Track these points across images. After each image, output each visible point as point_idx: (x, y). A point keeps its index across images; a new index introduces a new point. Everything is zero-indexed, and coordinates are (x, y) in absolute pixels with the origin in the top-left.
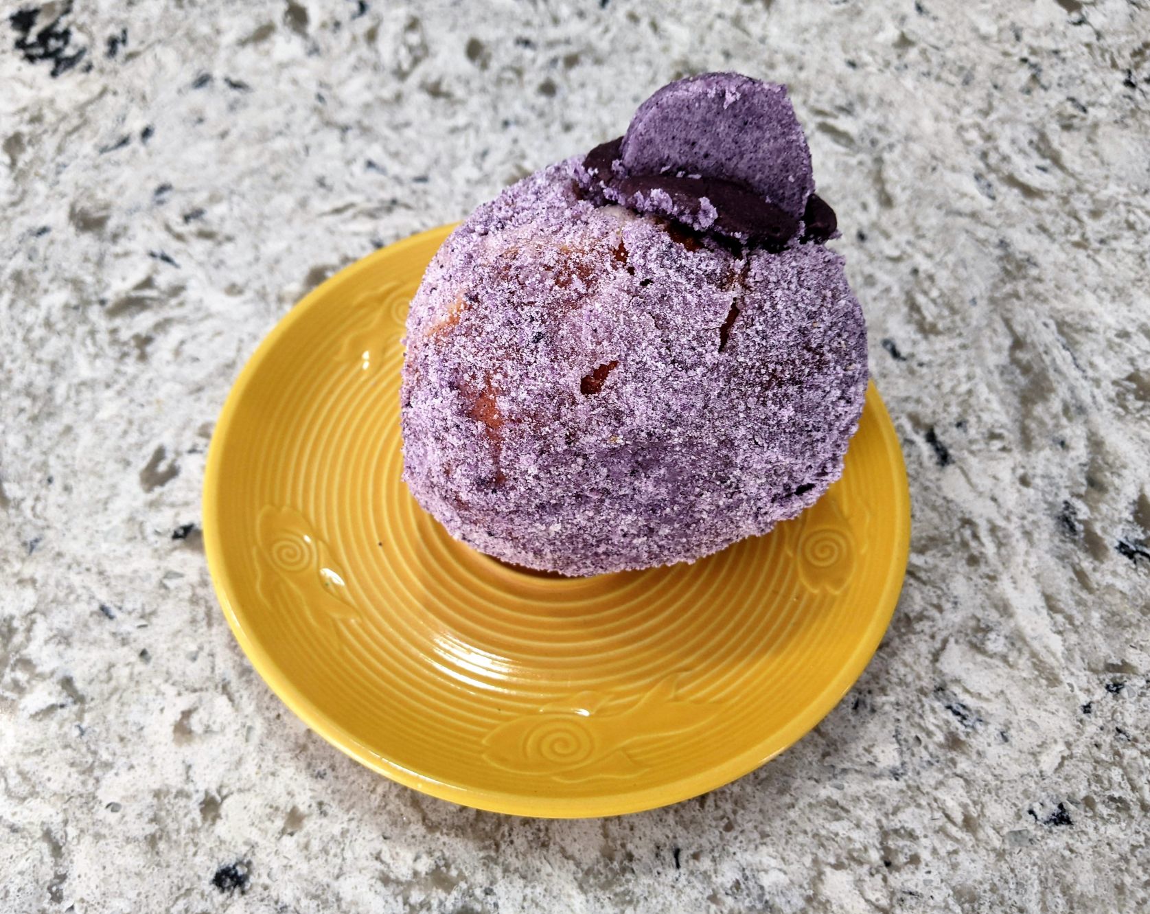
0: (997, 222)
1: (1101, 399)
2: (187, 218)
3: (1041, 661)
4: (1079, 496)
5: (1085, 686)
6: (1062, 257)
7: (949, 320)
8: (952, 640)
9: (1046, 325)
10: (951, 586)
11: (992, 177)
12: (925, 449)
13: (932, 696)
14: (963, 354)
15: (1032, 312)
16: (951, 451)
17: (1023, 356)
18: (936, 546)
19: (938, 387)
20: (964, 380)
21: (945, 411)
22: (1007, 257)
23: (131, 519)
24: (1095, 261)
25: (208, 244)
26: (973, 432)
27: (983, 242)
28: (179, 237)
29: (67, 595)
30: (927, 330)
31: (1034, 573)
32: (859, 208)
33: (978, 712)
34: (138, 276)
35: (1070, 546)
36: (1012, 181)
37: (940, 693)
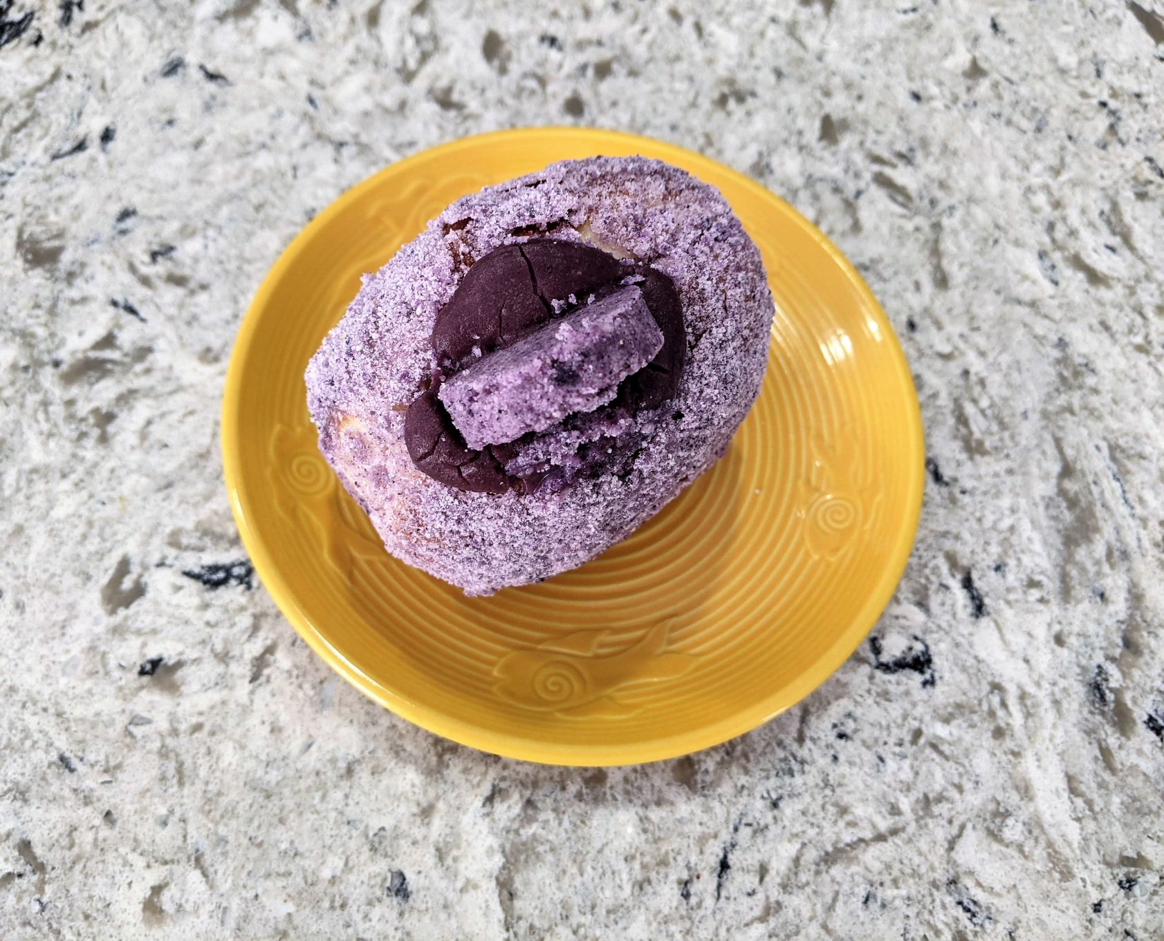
0: (1058, 315)
1: (1147, 544)
2: (154, 256)
3: (1056, 852)
4: (1113, 660)
5: (1098, 881)
6: (1122, 364)
7: (996, 437)
8: (969, 826)
9: (1098, 448)
10: (974, 762)
11: (1057, 256)
12: (960, 596)
13: (944, 889)
14: (1009, 480)
15: (1084, 432)
16: (987, 601)
17: (1071, 486)
18: (962, 714)
19: (979, 520)
20: (1007, 512)
21: (985, 550)
22: (1063, 361)
23: (92, 649)
24: (1156, 370)
25: (180, 292)
26: (1012, 578)
27: (1040, 339)
28: (145, 281)
29: (22, 741)
30: (973, 448)
31: (1059, 750)
32: (912, 287)
33: (988, 908)
34: (96, 332)
35: (1099, 718)
36: (1077, 262)
37: (953, 887)
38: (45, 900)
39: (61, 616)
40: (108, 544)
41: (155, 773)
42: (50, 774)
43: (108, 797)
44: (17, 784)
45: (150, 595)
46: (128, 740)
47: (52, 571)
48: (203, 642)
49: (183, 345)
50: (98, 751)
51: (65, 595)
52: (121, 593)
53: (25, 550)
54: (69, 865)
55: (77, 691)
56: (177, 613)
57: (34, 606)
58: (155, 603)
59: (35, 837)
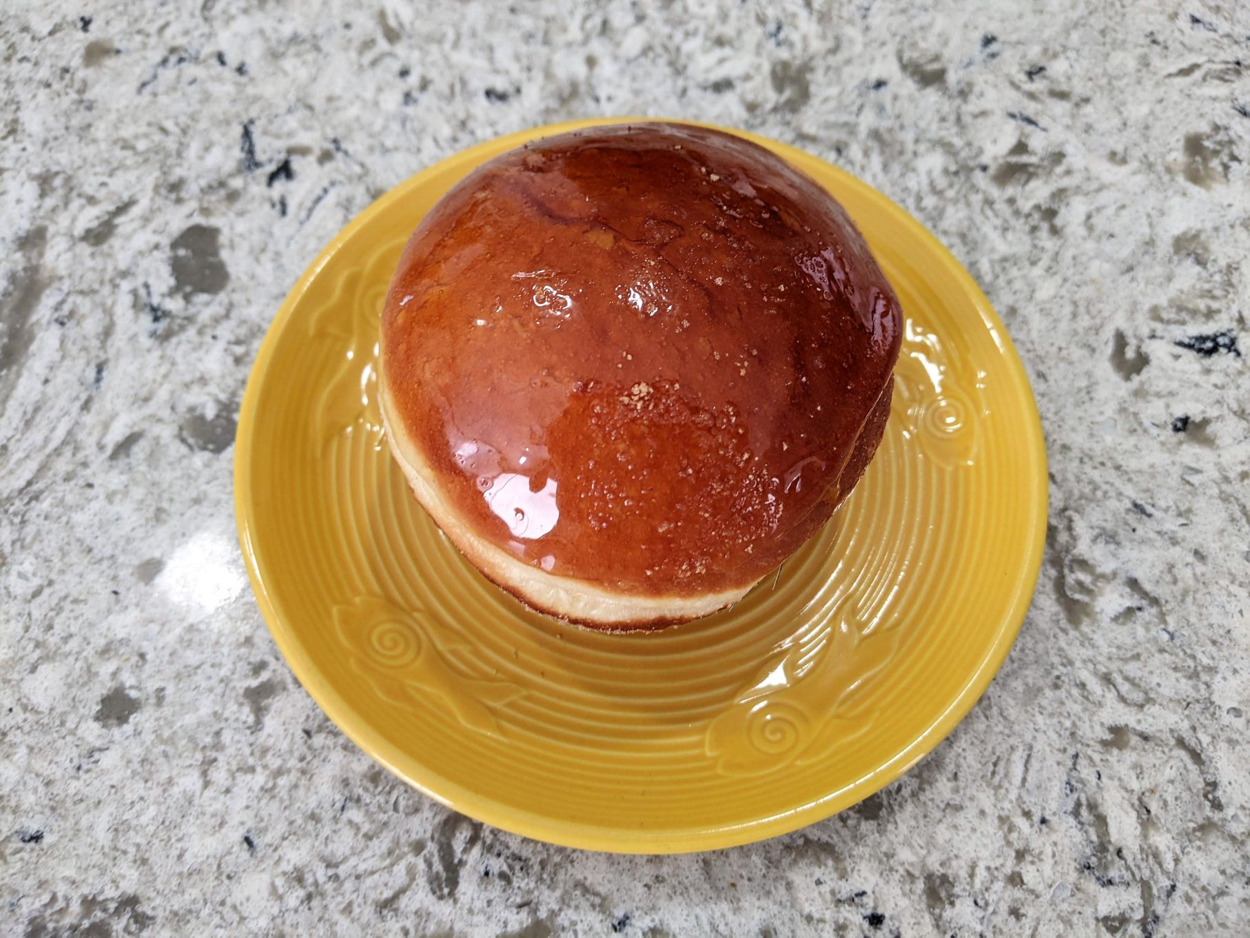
38: (1171, 629)
39: (1083, 383)
40: (1098, 321)
41: (1224, 515)
42: (1132, 519)
43: (1192, 537)
44: (1103, 529)
45: (1154, 362)
46: (1188, 487)
47: (1057, 345)
48: (1218, 402)
49: (1089, 150)
50: (1166, 498)
51: (1077, 365)
52: (1127, 361)
53: (1026, 327)
54: (1180, 598)
55: (1125, 447)
56: (1185, 377)
57: (1054, 375)
58: (1162, 369)
59: (1140, 574)
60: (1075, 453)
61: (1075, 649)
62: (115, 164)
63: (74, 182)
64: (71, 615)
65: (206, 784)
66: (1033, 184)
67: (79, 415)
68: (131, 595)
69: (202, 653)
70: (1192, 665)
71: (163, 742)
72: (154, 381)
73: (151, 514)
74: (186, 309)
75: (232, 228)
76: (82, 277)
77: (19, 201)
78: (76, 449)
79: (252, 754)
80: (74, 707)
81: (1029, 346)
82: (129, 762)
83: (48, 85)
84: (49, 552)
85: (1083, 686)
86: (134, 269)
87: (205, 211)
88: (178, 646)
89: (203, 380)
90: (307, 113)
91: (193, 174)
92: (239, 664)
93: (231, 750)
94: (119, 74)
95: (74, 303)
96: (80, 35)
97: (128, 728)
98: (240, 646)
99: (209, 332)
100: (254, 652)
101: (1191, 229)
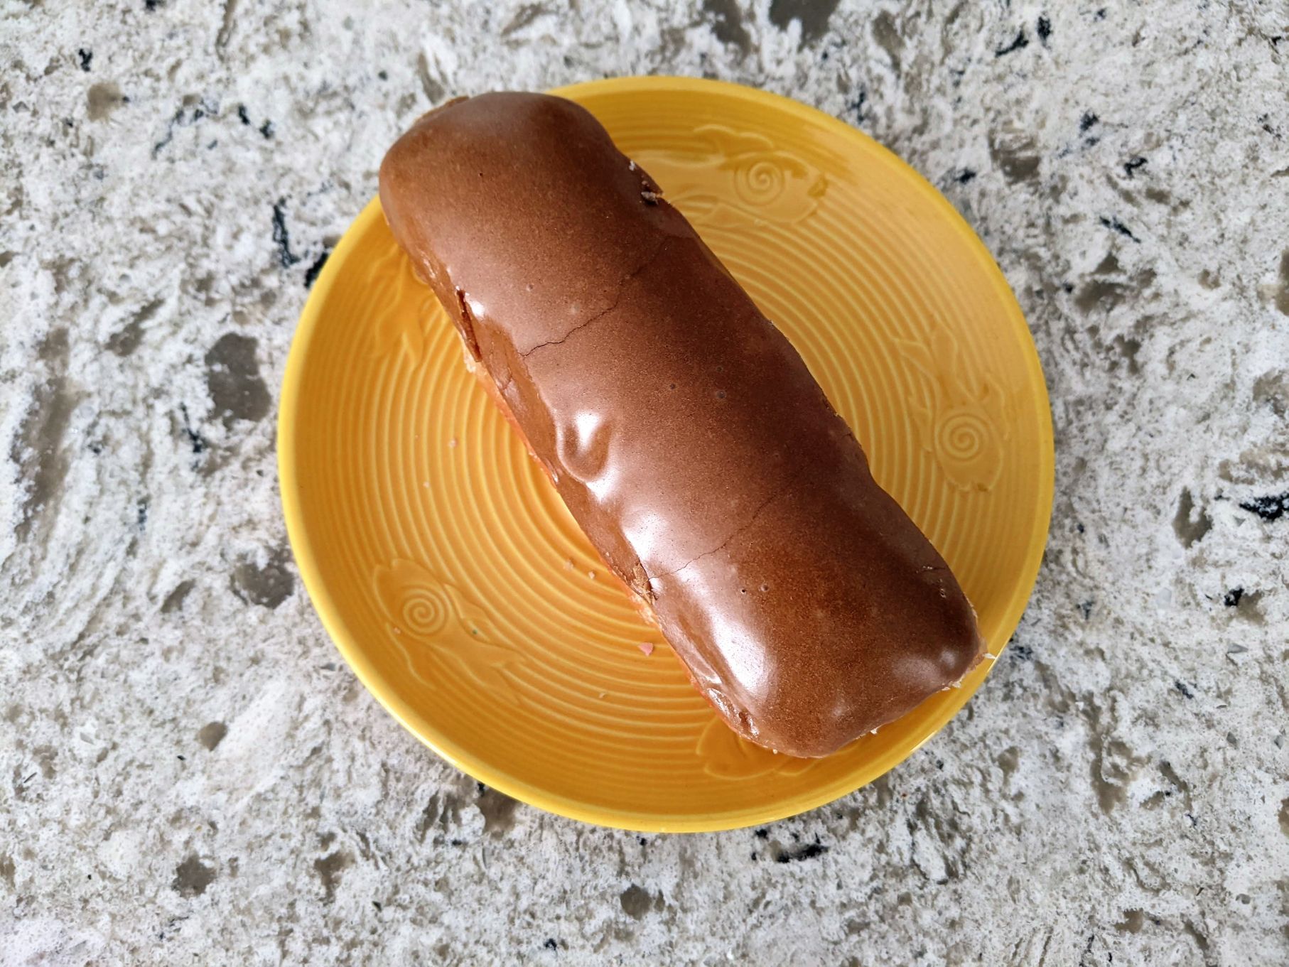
38: (1194, 815)
39: (1143, 549)
40: (1167, 477)
41: (1261, 697)
42: (1172, 699)
43: (1227, 720)
44: (1144, 710)
45: (1217, 527)
46: (1231, 667)
47: (1123, 505)
48: (1274, 573)
49: (1182, 268)
50: (1208, 678)
51: (1140, 528)
52: (1189, 525)
53: (1093, 484)
54: (1207, 783)
55: (1176, 622)
56: (1244, 546)
57: (1116, 539)
58: (1224, 535)
59: (1173, 759)
60: (1128, 628)
61: (1103, 834)
62: (135, 253)
63: (92, 273)
64: (140, 781)
65: (285, 954)
66: (1119, 310)
67: (126, 560)
68: (197, 761)
69: (271, 822)
70: (1210, 851)
71: (240, 912)
72: (201, 524)
73: (209, 675)
74: (227, 438)
75: (270, 339)
76: (112, 394)
77: (34, 296)
78: (127, 599)
79: (326, 925)
80: (151, 875)
81: (1095, 505)
82: (209, 931)
83: (51, 143)
84: (109, 712)
85: (1107, 870)
86: (166, 388)
87: (239, 317)
88: (246, 815)
89: (251, 524)
90: (344, 192)
91: (222, 268)
92: (308, 835)
93: (306, 922)
94: (129, 130)
95: (107, 426)
96: (81, 75)
97: (205, 898)
98: (308, 816)
99: (254, 467)
100: (322, 823)
101: (1274, 369)
